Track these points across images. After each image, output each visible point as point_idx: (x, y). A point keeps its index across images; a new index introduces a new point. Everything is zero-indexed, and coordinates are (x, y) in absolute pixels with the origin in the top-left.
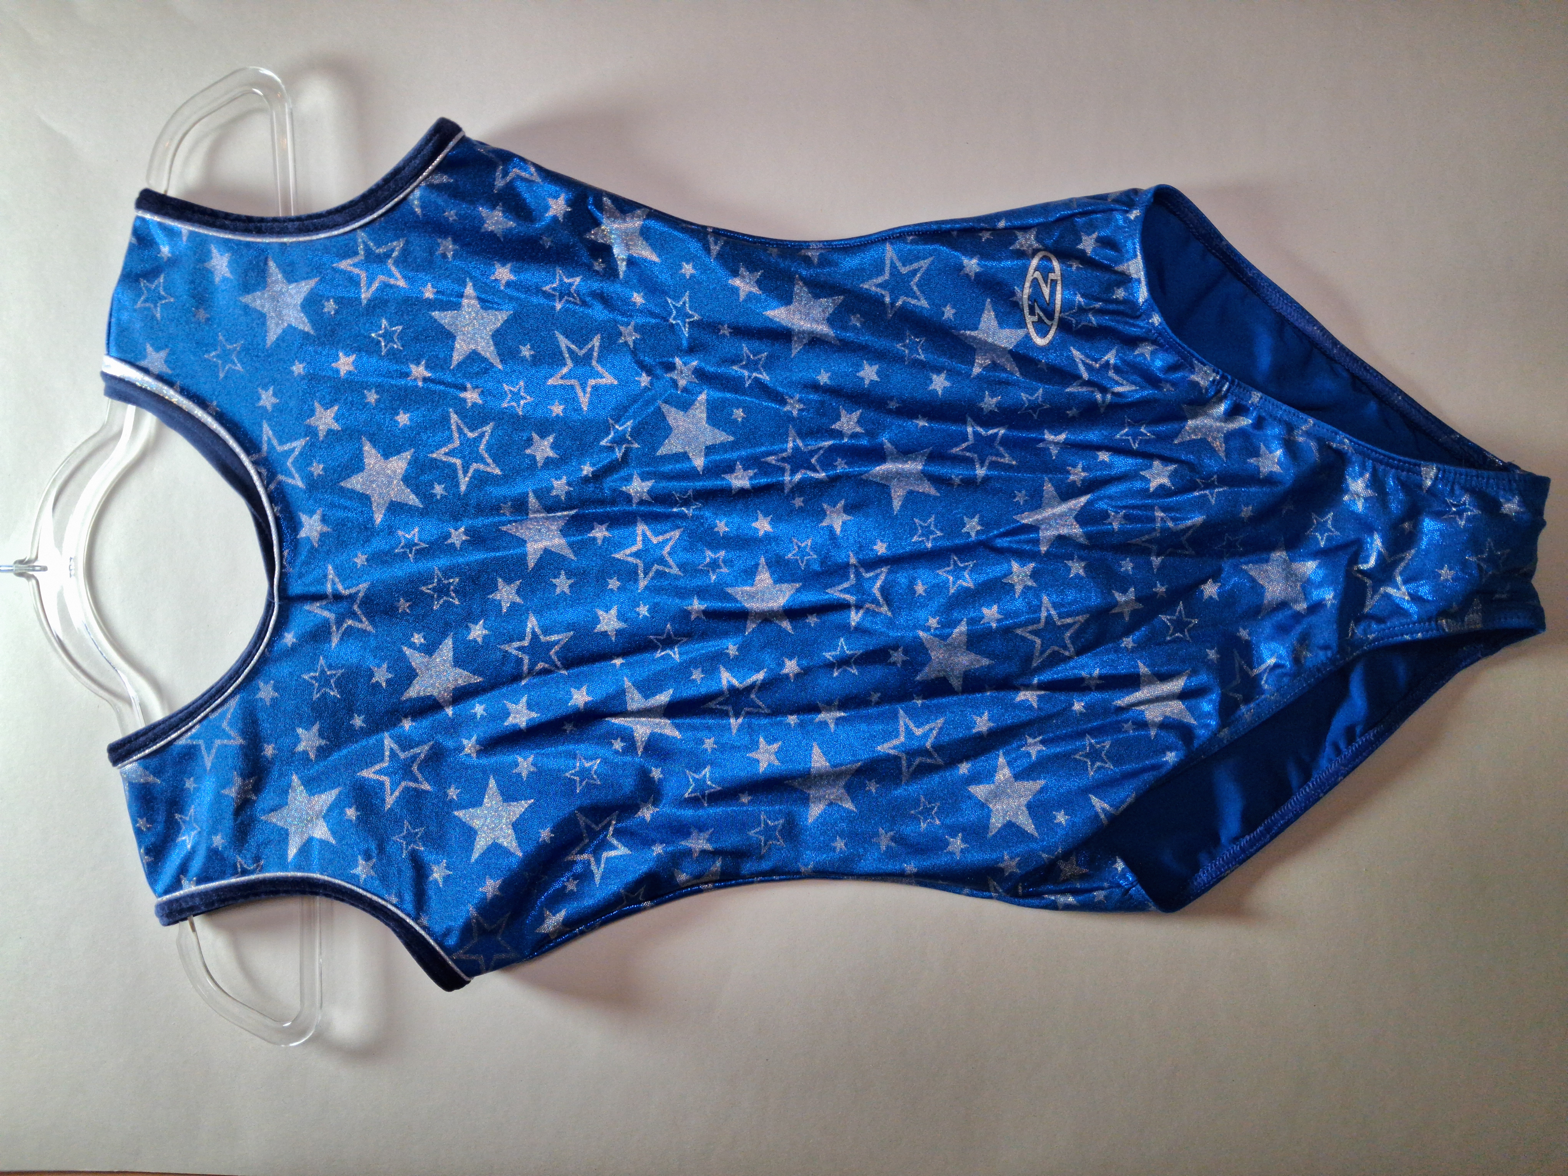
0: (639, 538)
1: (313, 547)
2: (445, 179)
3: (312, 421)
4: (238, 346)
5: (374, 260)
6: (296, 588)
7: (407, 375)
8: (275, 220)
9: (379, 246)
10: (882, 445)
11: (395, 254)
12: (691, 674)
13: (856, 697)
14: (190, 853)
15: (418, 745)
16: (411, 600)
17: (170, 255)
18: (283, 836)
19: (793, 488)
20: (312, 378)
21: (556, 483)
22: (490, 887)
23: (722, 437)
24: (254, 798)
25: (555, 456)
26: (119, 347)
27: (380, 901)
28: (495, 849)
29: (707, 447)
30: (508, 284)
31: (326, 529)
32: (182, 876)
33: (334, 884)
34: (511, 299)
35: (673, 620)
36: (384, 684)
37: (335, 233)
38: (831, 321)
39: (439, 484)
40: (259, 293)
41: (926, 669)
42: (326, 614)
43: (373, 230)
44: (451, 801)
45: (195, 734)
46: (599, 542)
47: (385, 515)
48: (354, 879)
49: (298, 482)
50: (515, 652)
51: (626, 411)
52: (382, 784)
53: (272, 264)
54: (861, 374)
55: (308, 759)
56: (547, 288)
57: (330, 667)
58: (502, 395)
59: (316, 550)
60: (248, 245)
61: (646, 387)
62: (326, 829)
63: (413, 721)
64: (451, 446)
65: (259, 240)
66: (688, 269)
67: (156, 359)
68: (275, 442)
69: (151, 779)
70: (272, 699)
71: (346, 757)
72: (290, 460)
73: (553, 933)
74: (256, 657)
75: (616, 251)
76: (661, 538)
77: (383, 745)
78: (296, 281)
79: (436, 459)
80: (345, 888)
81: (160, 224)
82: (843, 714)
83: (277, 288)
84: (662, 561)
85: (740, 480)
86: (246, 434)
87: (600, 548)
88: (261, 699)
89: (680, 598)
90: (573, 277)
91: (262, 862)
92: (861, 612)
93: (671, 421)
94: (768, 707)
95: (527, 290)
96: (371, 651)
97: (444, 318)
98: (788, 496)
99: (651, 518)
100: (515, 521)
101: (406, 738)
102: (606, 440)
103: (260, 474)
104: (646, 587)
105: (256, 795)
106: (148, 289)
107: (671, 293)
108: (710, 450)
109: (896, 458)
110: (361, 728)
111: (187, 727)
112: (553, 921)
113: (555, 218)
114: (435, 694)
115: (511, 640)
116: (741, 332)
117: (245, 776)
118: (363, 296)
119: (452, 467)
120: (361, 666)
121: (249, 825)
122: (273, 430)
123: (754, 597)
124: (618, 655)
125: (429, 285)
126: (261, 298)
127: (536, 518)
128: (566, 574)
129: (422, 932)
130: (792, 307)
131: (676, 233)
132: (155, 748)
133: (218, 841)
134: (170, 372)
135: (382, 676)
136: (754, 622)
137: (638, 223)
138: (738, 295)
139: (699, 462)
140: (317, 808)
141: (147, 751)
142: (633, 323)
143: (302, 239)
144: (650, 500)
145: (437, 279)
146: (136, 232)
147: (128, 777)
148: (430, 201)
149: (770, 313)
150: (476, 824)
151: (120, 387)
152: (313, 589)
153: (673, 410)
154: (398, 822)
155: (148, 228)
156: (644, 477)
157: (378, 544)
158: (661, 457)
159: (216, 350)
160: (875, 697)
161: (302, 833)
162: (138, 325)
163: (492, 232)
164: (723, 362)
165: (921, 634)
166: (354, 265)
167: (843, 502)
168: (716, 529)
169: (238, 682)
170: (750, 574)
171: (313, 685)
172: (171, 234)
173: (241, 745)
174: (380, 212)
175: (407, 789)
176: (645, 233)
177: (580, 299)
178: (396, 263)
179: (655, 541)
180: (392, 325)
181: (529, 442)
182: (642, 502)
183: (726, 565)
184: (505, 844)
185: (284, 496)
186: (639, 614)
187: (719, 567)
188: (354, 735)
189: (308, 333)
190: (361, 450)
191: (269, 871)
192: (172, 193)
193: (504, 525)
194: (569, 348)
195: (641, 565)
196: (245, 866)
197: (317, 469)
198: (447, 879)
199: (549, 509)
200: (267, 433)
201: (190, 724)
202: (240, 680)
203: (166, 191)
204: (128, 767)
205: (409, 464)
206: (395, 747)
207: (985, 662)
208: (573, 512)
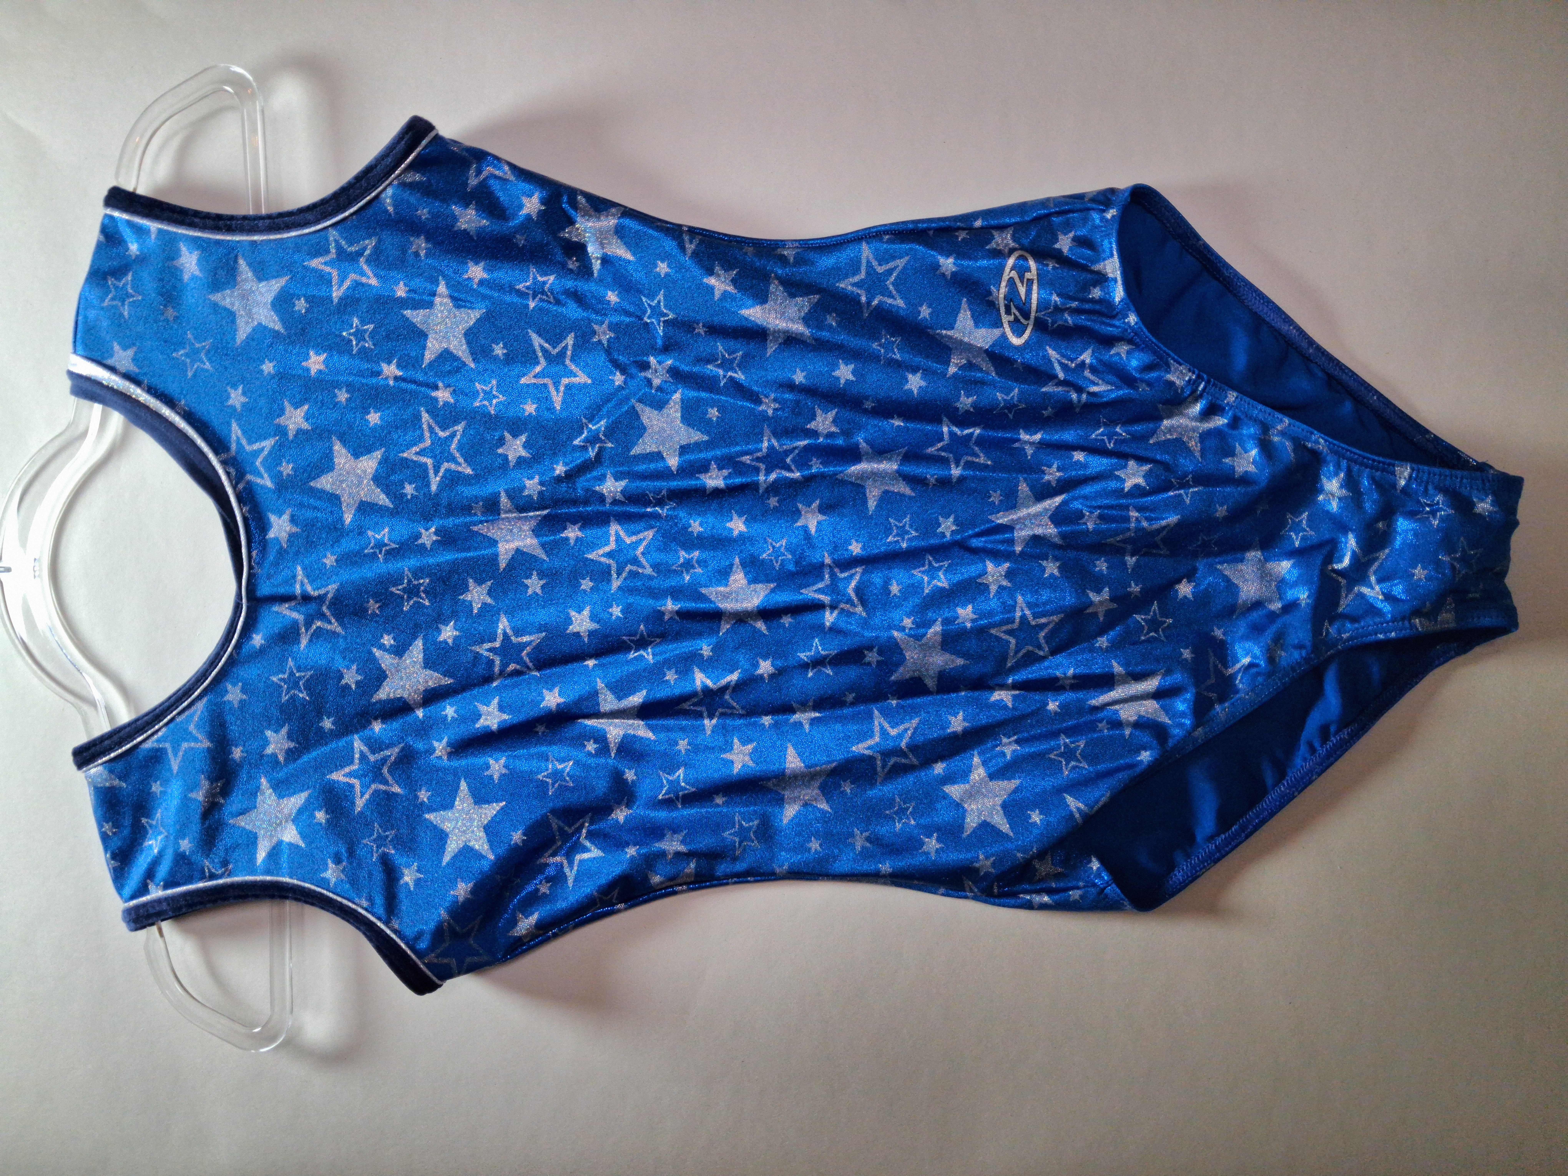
0: (613, 539)
1: (281, 547)
2: (417, 177)
3: (282, 421)
4: (207, 344)
5: (346, 258)
6: (264, 589)
7: (379, 373)
8: (245, 218)
9: (351, 244)
10: (857, 445)
11: (367, 252)
12: (665, 675)
13: (831, 697)
14: (157, 857)
15: (388, 747)
16: (381, 600)
17: (138, 253)
18: (252, 840)
19: (767, 488)
20: (282, 376)
21: (528, 483)
22: (462, 890)
23: (697, 436)
24: (222, 801)
25: (528, 455)
26: (86, 346)
27: (350, 904)
28: (467, 851)
29: (681, 447)
30: (481, 282)
31: (295, 529)
32: (148, 881)
33: (304, 888)
34: (484, 297)
35: (646, 620)
36: (353, 686)
37: (306, 231)
38: (806, 320)
39: (410, 483)
40: (228, 292)
41: (901, 669)
42: (295, 615)
43: (345, 228)
44: (422, 804)
45: (162, 737)
46: (572, 542)
47: (355, 515)
48: (324, 883)
49: (267, 482)
50: (486, 654)
51: (600, 410)
52: (351, 786)
53: (241, 262)
54: (837, 373)
55: (277, 762)
56: (520, 286)
57: (299, 669)
58: (475, 394)
59: (285, 551)
60: (218, 242)
61: (620, 386)
62: (295, 832)
63: (383, 722)
64: (422, 446)
65: (229, 238)
66: (663, 268)
67: (123, 358)
68: (244, 442)
69: (116, 782)
70: (241, 701)
71: (315, 759)
72: (259, 460)
73: (526, 936)
74: (224, 659)
75: (590, 249)
76: (634, 538)
77: (353, 748)
78: (267, 279)
79: (406, 459)
80: (314, 891)
81: (129, 222)
82: (817, 715)
83: (247, 286)
84: (635, 561)
85: (714, 480)
86: (214, 433)
87: (573, 548)
88: (229, 701)
89: (653, 598)
90: (546, 275)
91: (231, 866)
92: (836, 612)
93: (645, 420)
94: (743, 708)
95: (501, 288)
96: (341, 652)
97: (416, 316)
98: (763, 495)
99: (624, 518)
100: (487, 521)
101: (376, 741)
102: (579, 439)
103: (228, 474)
104: (620, 588)
105: (224, 798)
106: (116, 287)
107: (646, 292)
108: (684, 450)
109: (872, 458)
110: (331, 730)
111: (153, 730)
112: (526, 924)
113: (529, 217)
114: (405, 696)
115: (482, 642)
116: (716, 331)
117: (212, 780)
118: (334, 295)
119: (423, 467)
120: (331, 668)
121: (217, 828)
122: (242, 430)
123: (728, 597)
124: (591, 656)
125: (402, 283)
126: (231, 296)
127: (507, 518)
128: (538, 574)
129: (394, 936)
130: (767, 306)
131: (651, 231)
132: (120, 751)
133: (185, 845)
134: (137, 370)
135: (351, 677)
136: (728, 623)
137: (612, 222)
138: (713, 294)
139: (673, 462)
140: (286, 811)
141: (112, 755)
142: (607, 322)
143: (272, 237)
144: (623, 499)
145: (409, 277)
146: (104, 230)
147: (93, 781)
148: (402, 200)
149: (745, 312)
150: (447, 826)
151: (86, 385)
152: (282, 590)
153: (648, 409)
154: (368, 824)
155: (117, 226)
156: (617, 477)
157: (348, 545)
158: (635, 456)
159: (184, 348)
160: (850, 697)
161: (271, 836)
162: (105, 324)
163: (465, 230)
164: (698, 361)
165: (896, 634)
166: (325, 263)
167: (818, 502)
168: (690, 530)
169: (205, 684)
170: (724, 574)
171: (281, 687)
172: (140, 231)
173: (208, 748)
174: (352, 210)
175: (376, 792)
176: (619, 232)
177: (554, 298)
178: (368, 261)
179: (628, 541)
180: (363, 322)
181: (501, 441)
182: (615, 502)
183: (700, 566)
184: (477, 847)
185: (253, 497)
186: (611, 615)
187: (693, 567)
188: (322, 737)
189: (278, 332)
190: (331, 449)
191: (237, 876)
192: (141, 191)
193: (475, 525)
194: (542, 347)
195: (614, 567)
196: (213, 870)
197: (287, 469)
198: (418, 882)
199: (521, 509)
200: (236, 432)
201: (157, 727)
202: (207, 682)
203: (135, 189)
204: (93, 771)
205: (380, 463)
206: (365, 749)
207: (960, 662)
208: (545, 512)
